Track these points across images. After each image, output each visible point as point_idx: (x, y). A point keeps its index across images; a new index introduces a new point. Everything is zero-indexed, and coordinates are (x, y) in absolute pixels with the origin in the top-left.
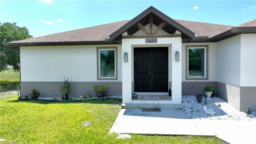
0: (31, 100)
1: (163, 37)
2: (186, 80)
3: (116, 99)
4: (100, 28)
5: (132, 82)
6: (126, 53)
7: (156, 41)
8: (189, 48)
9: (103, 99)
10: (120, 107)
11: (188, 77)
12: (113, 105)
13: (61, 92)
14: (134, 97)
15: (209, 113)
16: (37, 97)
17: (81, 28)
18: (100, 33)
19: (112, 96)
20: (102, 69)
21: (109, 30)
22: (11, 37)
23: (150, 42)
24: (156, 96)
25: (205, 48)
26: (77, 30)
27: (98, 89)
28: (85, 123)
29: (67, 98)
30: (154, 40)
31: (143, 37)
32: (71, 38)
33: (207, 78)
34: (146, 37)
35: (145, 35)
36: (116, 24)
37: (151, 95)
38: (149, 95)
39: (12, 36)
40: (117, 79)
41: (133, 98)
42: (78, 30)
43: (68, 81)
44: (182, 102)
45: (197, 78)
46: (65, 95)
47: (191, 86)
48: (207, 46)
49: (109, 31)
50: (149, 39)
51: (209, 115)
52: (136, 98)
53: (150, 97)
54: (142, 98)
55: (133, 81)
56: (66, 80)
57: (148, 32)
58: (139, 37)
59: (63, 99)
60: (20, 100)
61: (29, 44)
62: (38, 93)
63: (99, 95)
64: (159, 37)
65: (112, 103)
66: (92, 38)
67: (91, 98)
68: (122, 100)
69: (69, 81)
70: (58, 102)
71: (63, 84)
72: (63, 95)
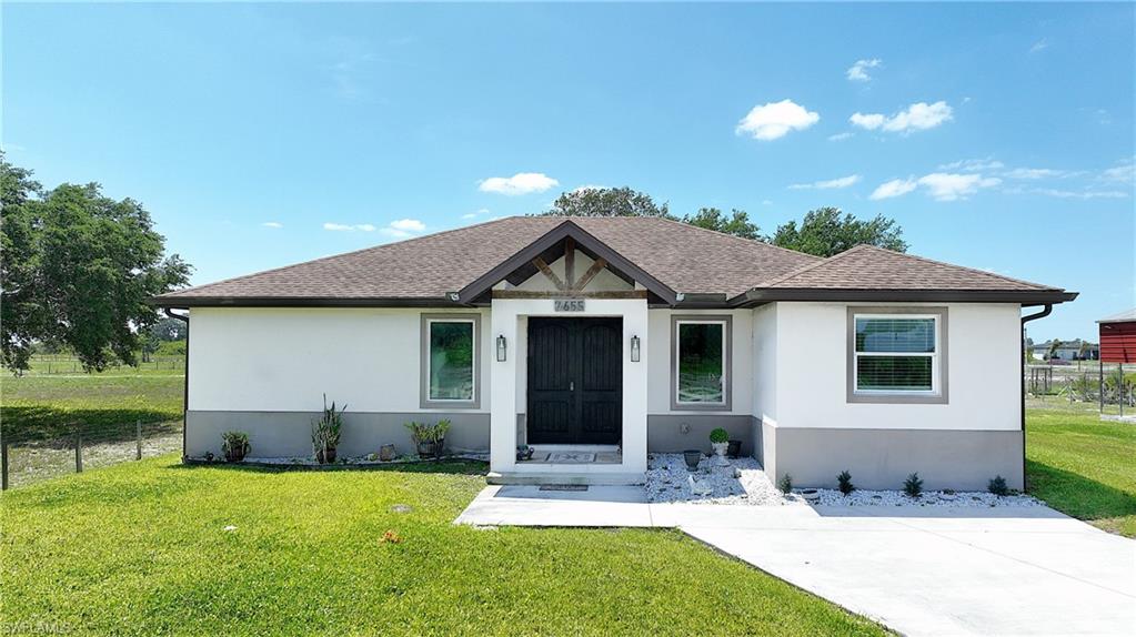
0: (224, 463)
1: (602, 298)
2: (672, 410)
3: (473, 461)
4: (430, 246)
5: (519, 416)
6: (501, 337)
7: (582, 308)
8: (679, 322)
9: (437, 462)
10: (483, 480)
11: (678, 401)
12: (464, 476)
13: (314, 441)
14: (522, 456)
15: (698, 491)
16: (242, 457)
17: (369, 247)
18: (430, 268)
19: (462, 454)
20: (435, 375)
21: (458, 257)
22: (93, 246)
23: (566, 308)
24: (587, 454)
25: (724, 323)
26: (357, 253)
27: (424, 434)
28: (396, 508)
29: (331, 459)
30: (576, 304)
31: (548, 295)
32: (346, 286)
33: (729, 407)
34: (557, 295)
35: (554, 289)
36: (481, 234)
37: (573, 452)
38: (565, 452)
39: (96, 243)
40: (477, 404)
41: (519, 458)
42: (361, 252)
43: (336, 410)
44: (649, 468)
45: (700, 404)
46: (328, 449)
47: (684, 427)
48: (729, 319)
49: (458, 261)
50: (563, 301)
51: (698, 495)
52: (530, 459)
53: (569, 457)
54: (547, 459)
55: (523, 410)
56: (329, 408)
57: (561, 282)
58: (538, 295)
59: (321, 460)
60: (190, 463)
61: (223, 303)
62: (246, 445)
63: (424, 449)
64: (591, 296)
65: (463, 471)
66: (407, 286)
67: (402, 460)
68: (488, 463)
69: (338, 409)
70: (306, 468)
71: (321, 420)
72: (322, 452)
